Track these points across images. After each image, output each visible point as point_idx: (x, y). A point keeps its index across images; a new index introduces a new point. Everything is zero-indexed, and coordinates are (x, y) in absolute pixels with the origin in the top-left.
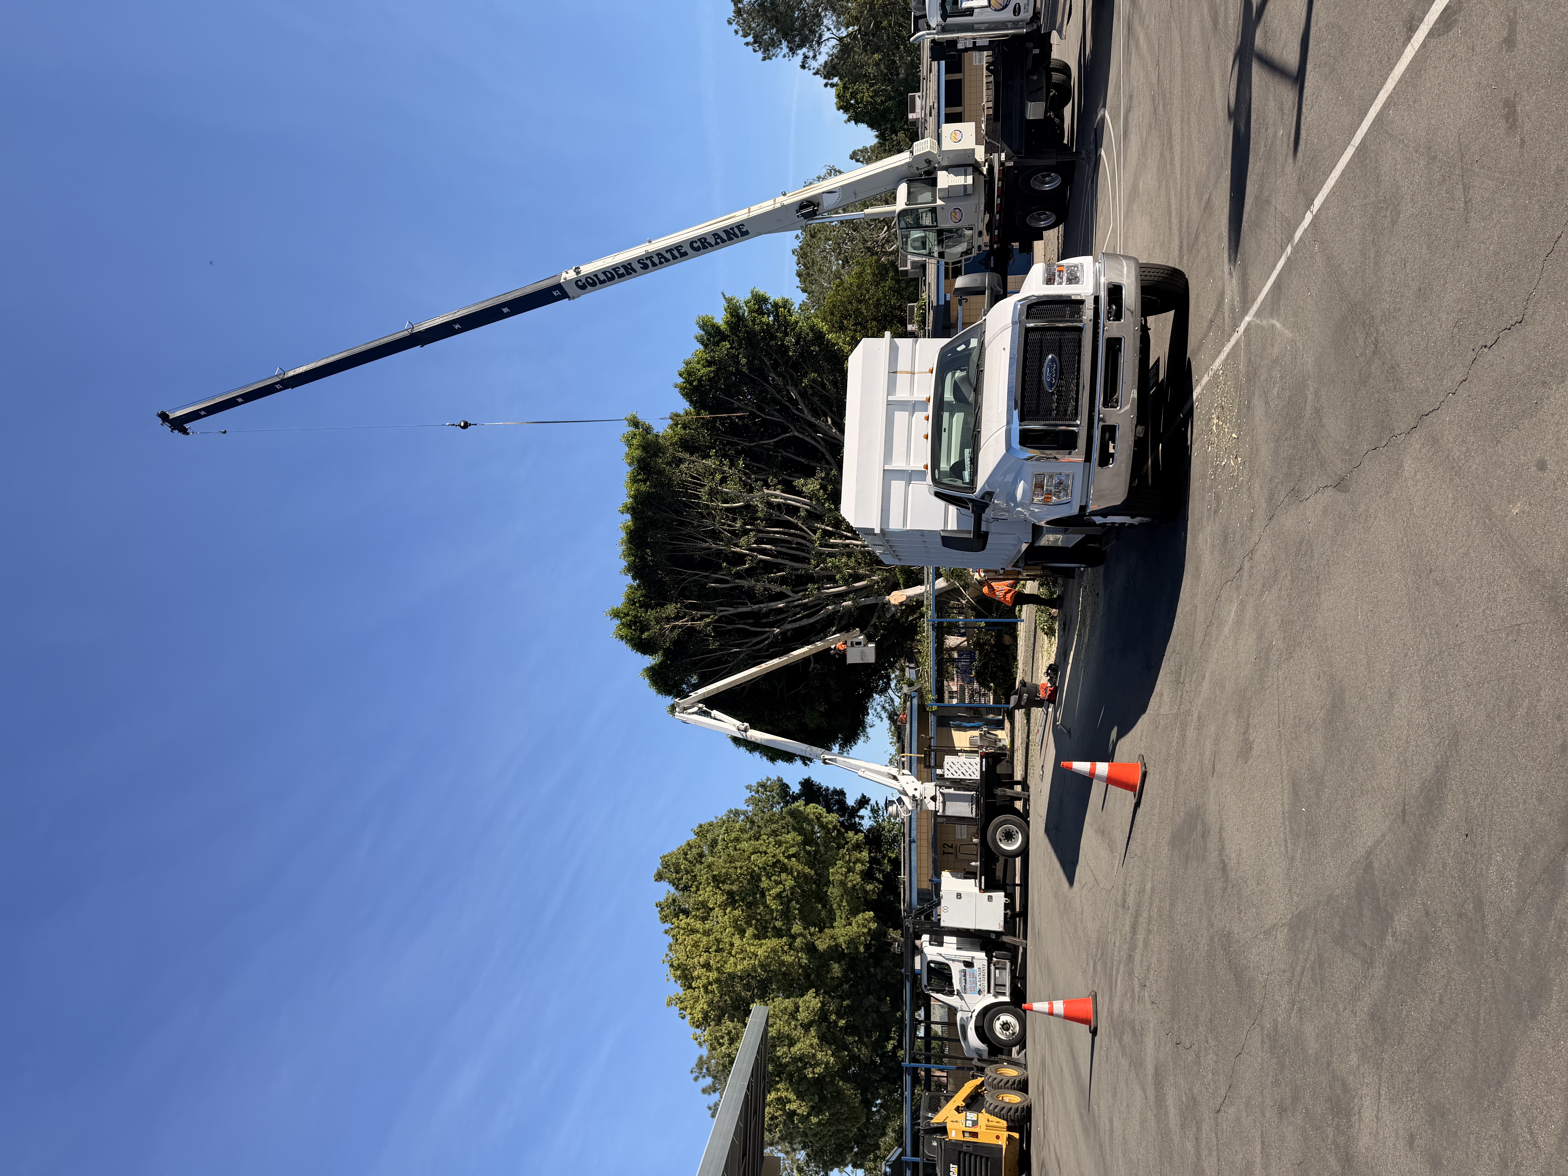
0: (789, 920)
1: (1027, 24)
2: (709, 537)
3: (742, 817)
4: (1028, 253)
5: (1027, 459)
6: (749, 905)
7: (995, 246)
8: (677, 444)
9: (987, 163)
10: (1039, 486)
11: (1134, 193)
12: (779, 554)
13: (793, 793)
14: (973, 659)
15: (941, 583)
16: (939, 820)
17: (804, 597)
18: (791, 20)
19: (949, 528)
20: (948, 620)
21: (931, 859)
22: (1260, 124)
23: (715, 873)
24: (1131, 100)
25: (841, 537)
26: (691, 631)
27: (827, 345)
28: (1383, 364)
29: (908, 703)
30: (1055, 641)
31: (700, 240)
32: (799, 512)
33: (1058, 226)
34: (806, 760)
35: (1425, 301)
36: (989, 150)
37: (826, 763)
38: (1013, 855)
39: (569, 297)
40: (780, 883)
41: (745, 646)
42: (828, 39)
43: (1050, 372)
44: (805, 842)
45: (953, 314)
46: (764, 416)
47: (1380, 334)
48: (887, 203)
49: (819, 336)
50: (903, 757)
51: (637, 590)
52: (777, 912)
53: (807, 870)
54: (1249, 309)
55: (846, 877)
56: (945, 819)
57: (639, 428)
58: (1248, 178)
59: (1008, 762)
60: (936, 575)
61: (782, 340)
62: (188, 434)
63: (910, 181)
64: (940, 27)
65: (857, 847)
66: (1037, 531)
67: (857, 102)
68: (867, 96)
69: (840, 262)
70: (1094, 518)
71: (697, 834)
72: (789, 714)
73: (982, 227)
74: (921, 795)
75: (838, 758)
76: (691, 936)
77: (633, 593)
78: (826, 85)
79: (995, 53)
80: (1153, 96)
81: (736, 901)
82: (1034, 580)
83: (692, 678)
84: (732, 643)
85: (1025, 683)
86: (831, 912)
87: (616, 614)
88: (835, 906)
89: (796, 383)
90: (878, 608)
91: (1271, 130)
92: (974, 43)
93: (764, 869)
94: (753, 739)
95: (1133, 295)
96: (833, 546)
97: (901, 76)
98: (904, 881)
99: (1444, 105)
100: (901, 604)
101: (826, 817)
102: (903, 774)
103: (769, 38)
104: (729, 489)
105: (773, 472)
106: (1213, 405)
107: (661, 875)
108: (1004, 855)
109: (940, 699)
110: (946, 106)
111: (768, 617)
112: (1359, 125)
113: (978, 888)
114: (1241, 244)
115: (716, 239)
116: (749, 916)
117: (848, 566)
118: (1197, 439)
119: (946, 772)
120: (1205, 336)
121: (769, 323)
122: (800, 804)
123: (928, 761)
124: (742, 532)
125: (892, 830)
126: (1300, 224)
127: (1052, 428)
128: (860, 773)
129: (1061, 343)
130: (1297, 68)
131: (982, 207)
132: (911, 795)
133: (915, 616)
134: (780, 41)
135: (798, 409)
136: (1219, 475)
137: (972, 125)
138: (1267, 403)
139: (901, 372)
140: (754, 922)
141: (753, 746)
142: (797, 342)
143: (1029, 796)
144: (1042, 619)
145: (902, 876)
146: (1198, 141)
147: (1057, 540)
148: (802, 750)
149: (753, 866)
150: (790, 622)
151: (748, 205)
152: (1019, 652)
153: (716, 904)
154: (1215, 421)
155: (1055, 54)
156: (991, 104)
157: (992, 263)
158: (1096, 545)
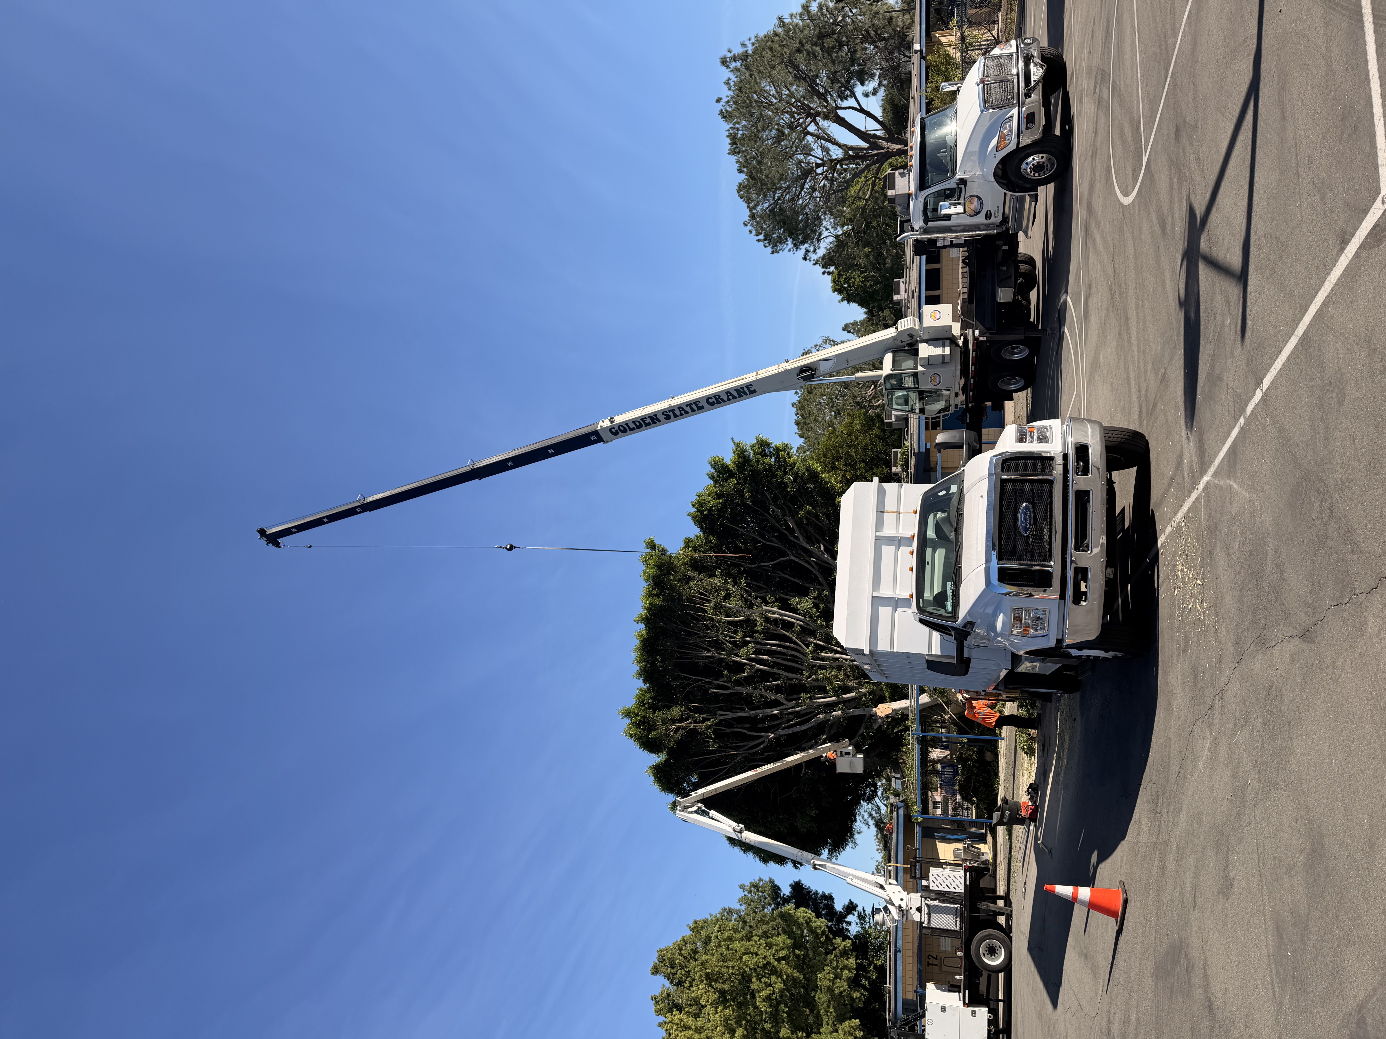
0: (777, 1023)
1: (997, 226)
2: (712, 647)
3: (735, 916)
4: (1000, 411)
5: (1006, 595)
6: (740, 1006)
7: (970, 405)
8: (687, 564)
9: (962, 337)
10: (1018, 619)
11: (1095, 365)
12: (775, 665)
13: (784, 895)
14: (956, 773)
15: (925, 699)
16: (924, 931)
17: (797, 705)
18: (796, 222)
19: (933, 653)
20: (932, 734)
21: (916, 970)
22: (1209, 313)
23: (708, 971)
24: (1090, 288)
25: (832, 651)
26: (694, 732)
27: (821, 483)
28: (1339, 527)
29: (895, 813)
30: (1035, 760)
31: (715, 397)
32: (794, 627)
33: (1027, 389)
34: (796, 864)
35: (1376, 474)
36: (964, 326)
37: (816, 869)
38: (996, 970)
39: (603, 441)
40: (770, 985)
41: (742, 749)
42: (826, 237)
43: (1025, 518)
44: (796, 946)
45: (932, 459)
46: (764, 542)
47: (1334, 501)
48: (876, 368)
49: (814, 475)
50: (890, 866)
51: (646, 692)
52: (766, 1014)
53: (796, 974)
54: (1206, 470)
55: (833, 984)
56: (930, 931)
57: (655, 550)
58: (1200, 357)
59: (990, 876)
60: (920, 690)
61: (782, 478)
62: (280, 547)
63: (895, 351)
64: (922, 229)
65: (845, 953)
66: (1016, 659)
67: (849, 286)
68: (858, 281)
69: (833, 413)
70: (1071, 651)
71: (692, 930)
72: (781, 816)
73: (958, 389)
74: (907, 906)
75: (828, 864)
76: (684, 1033)
77: (643, 695)
78: (824, 273)
79: (970, 249)
80: (1110, 287)
81: (727, 1001)
82: (1013, 701)
83: (693, 777)
84: (730, 745)
85: (1007, 800)
86: (818, 1017)
87: (627, 714)
88: (822, 1012)
89: (794, 514)
90: (866, 718)
91: (1219, 319)
92: (952, 242)
93: (755, 970)
94: (747, 841)
95: (1098, 454)
96: (823, 659)
97: (887, 265)
98: (890, 990)
99: (1380, 306)
100: (887, 716)
101: (815, 922)
102: (890, 884)
103: (777, 236)
104: (732, 604)
105: (771, 591)
106: (1177, 553)
107: (657, 969)
108: (987, 970)
109: (925, 811)
110: (926, 290)
111: (764, 723)
112: (1301, 319)
113: (962, 1002)
114: (1196, 413)
115: (728, 396)
116: (739, 1016)
117: (838, 678)
118: (1163, 582)
119: (932, 884)
120: (1167, 491)
121: (770, 464)
122: (790, 908)
123: (913, 871)
124: (742, 643)
125: (879, 938)
126: (1251, 399)
127: (1027, 568)
128: (849, 880)
129: (1034, 493)
130: (1240, 269)
131: (958, 373)
132: (897, 905)
133: (900, 728)
134: (787, 239)
135: (795, 537)
136: (1186, 617)
137: (949, 306)
138: (1229, 555)
139: (888, 512)
140: (744, 1022)
141: (747, 847)
142: (795, 480)
143: (1011, 911)
144: (1022, 739)
145: (888, 985)
146: (1152, 324)
147: (1034, 667)
148: (793, 854)
149: (744, 967)
150: (784, 728)
151: (756, 369)
152: (1000, 768)
153: (708, 1001)
154: (1180, 568)
155: (1022, 250)
156: (966, 290)
157: (968, 419)
158: (1072, 673)
